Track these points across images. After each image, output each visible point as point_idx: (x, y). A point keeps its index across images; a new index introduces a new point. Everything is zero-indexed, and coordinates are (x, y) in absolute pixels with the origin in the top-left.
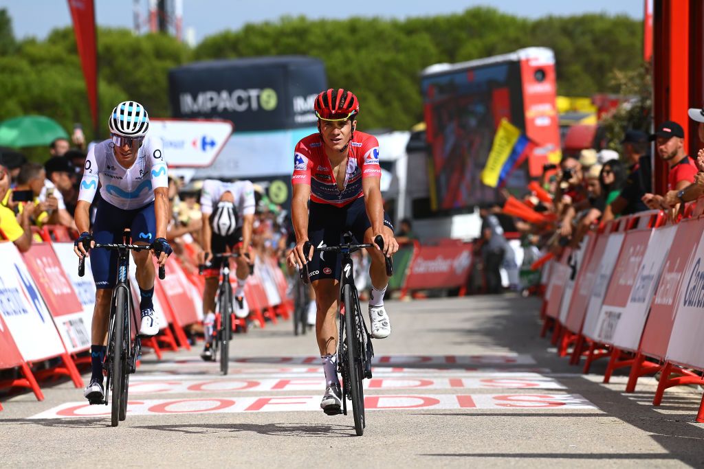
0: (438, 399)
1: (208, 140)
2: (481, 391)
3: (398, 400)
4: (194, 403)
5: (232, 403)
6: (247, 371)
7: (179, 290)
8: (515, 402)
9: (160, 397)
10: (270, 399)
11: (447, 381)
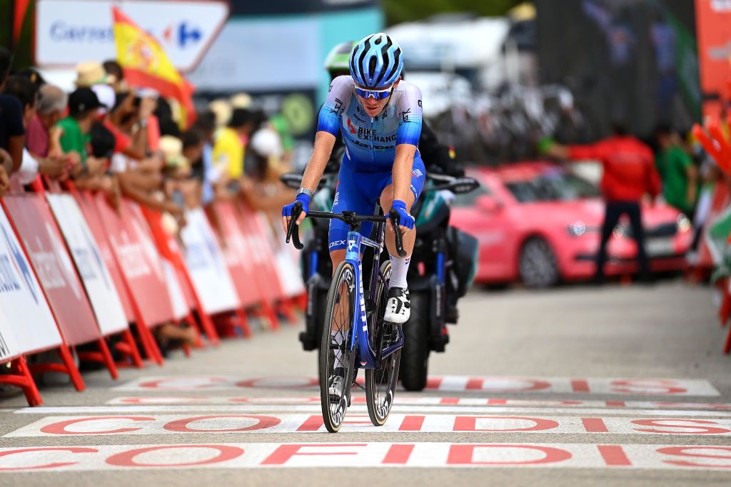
0: (569, 451)
1: (189, 29)
2: (635, 439)
3: (504, 451)
4: (178, 450)
5: (239, 452)
6: (256, 400)
7: (145, 270)
8: (695, 458)
9: (123, 441)
10: (298, 447)
11: (578, 421)
